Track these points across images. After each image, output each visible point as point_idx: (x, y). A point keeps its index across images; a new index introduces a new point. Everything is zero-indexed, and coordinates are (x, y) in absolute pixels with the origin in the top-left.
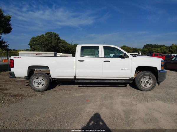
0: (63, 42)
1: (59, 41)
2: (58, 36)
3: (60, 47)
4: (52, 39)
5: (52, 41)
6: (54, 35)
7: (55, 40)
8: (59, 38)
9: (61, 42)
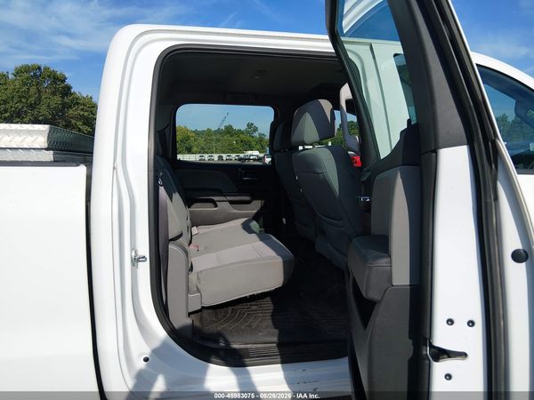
0: (84, 105)
1: (66, 100)
2: (63, 81)
3: (73, 121)
4: (39, 91)
5: (39, 99)
6: (49, 76)
7: (54, 94)
8: (69, 88)
9: (76, 102)
